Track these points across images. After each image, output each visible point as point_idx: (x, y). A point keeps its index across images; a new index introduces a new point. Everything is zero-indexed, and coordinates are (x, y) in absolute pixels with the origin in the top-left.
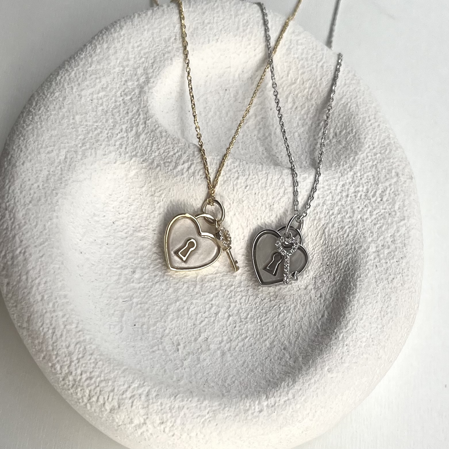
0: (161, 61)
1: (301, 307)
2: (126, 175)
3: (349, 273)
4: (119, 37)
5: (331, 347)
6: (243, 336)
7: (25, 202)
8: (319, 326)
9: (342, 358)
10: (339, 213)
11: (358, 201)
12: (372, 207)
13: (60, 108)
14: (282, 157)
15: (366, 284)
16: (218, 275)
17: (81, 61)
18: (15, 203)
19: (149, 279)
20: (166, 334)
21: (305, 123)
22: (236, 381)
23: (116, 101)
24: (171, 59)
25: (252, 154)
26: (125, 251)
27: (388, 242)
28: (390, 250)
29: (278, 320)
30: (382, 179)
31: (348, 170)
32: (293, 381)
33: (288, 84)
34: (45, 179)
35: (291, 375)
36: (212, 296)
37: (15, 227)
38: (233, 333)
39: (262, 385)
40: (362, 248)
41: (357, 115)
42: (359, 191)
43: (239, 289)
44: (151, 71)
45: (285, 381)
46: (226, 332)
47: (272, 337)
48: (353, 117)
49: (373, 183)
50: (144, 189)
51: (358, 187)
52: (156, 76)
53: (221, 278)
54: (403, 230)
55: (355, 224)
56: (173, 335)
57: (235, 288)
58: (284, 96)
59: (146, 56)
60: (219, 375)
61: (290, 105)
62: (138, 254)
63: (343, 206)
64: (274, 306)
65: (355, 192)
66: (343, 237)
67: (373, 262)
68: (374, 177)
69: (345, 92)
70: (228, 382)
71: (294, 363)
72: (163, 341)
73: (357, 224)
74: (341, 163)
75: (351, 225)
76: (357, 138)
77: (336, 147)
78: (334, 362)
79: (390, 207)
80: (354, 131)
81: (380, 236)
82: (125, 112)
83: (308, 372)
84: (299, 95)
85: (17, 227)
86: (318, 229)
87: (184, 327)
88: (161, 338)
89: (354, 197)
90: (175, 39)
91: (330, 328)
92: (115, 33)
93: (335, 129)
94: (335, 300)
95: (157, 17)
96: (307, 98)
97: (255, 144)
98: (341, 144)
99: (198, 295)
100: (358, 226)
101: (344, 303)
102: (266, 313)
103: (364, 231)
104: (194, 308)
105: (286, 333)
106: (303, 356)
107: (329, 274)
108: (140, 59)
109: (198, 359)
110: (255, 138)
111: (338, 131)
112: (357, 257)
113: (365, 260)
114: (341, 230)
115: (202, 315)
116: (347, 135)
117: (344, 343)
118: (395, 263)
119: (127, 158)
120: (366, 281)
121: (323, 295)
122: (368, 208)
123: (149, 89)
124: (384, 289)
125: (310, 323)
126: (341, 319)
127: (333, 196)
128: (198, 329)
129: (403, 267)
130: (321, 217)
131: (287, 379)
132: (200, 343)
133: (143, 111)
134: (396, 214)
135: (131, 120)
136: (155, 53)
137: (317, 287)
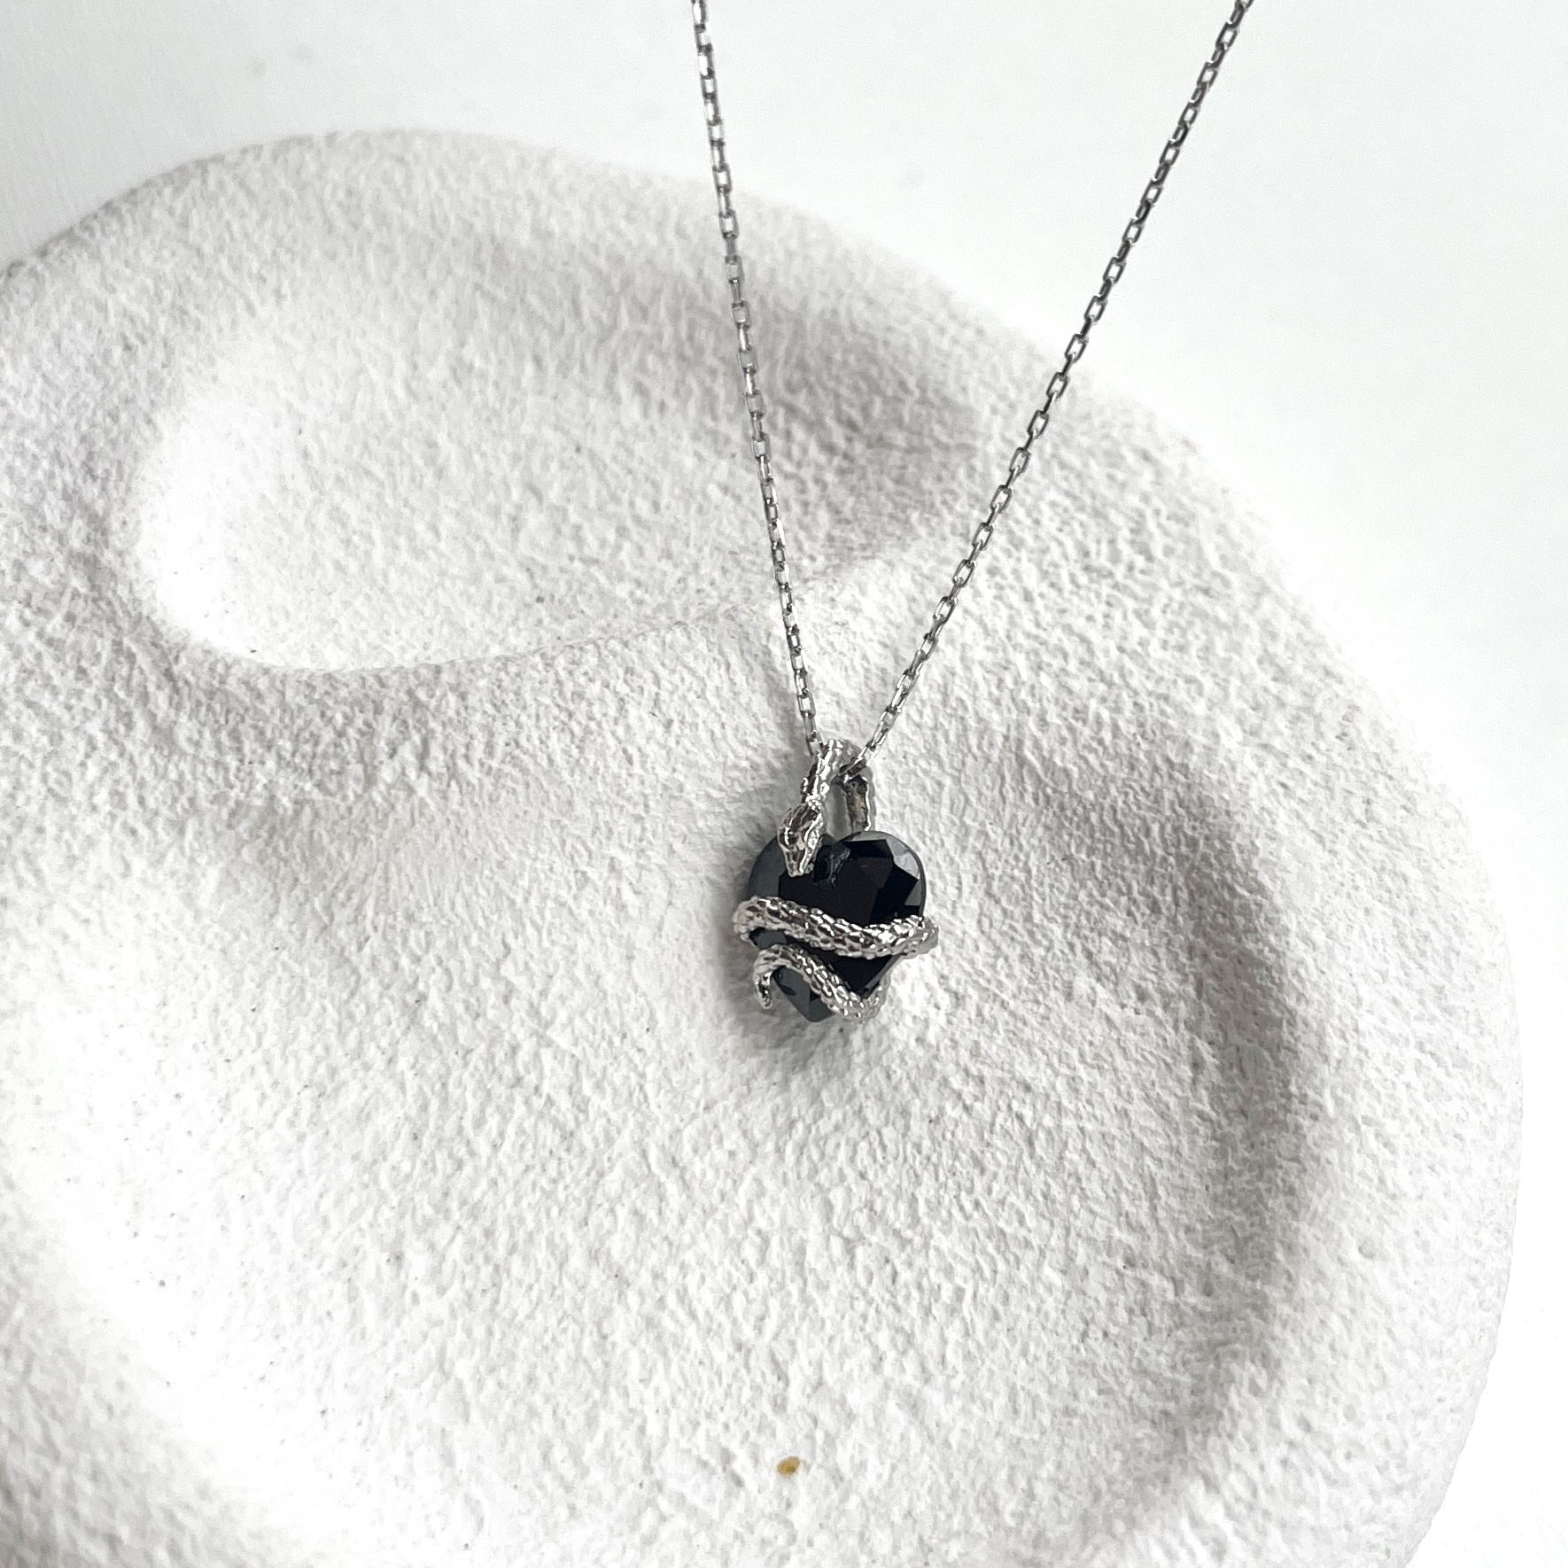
0: (113, 444)
1: (1095, 1072)
2: (189, 899)
3: (1205, 858)
5: (1317, 1159)
6: (947, 1294)
8: (1207, 1109)
9: (1382, 1181)
10: (1038, 668)
11: (1075, 599)
12: (1135, 598)
14: (712, 584)
15: (1293, 866)
16: (719, 1107)
19: (470, 1259)
20: (655, 1445)
21: (721, 440)
22: (1039, 1488)
23: (17, 654)
24: (149, 421)
25: (603, 622)
26: (321, 1196)
27: (1266, 690)
28: (1290, 710)
29: (1038, 1166)
32: (1264, 1366)
33: (594, 343)
35: (1238, 1346)
36: (741, 1200)
38: (900, 1301)
39: (1146, 1445)
40: (1197, 749)
41: (889, 329)
42: (1056, 566)
43: (825, 1126)
44: (96, 490)
45: (1232, 1381)
46: (872, 1313)
47: (1053, 1242)
48: (880, 345)
49: (1083, 517)
50: (279, 922)
51: (1045, 551)
52: (124, 502)
53: (737, 1116)
54: (1285, 626)
55: (1116, 678)
56: (682, 1430)
57: (808, 1129)
58: (600, 388)
59: (51, 446)
60: (954, 1496)
61: (636, 409)
62: (376, 1181)
63: (1036, 637)
64: (993, 1124)
65: (1044, 575)
66: (1101, 742)
67: (1261, 777)
68: (1074, 498)
70: (1009, 1505)
71: (1208, 1291)
72: (658, 1475)
73: (1122, 676)
74: (938, 504)
75: (1102, 688)
76: (937, 401)
77: (881, 464)
78: (1366, 1212)
79: (1192, 567)
80: (911, 383)
81: (1226, 680)
82: (71, 674)
83: (1296, 1297)
84: (651, 360)
86: (995, 755)
87: (705, 1377)
88: (647, 1468)
89: (1053, 593)
90: (128, 348)
91: (1261, 1093)
93: (839, 411)
94: (1210, 981)
95: (26, 302)
96: (681, 357)
97: (593, 585)
98: (892, 447)
99: (690, 1224)
100: (1134, 682)
101: (1259, 975)
102: (977, 1162)
103: (1162, 690)
104: (703, 1278)
105: (1097, 1201)
106: (1224, 1252)
107: (1124, 900)
108: (34, 468)
109: (837, 1476)
110: (578, 565)
111: (856, 415)
112: (1196, 789)
113: (1233, 786)
114: (1079, 725)
115: (746, 1293)
116: (895, 410)
117: (1353, 1119)
118: (1339, 747)
119: (162, 835)
120: (1284, 853)
121: (1150, 986)
122: (1123, 605)
123: (120, 554)
124: (1360, 852)
125: (1162, 1115)
126: (1286, 1036)
127: (981, 623)
128: (764, 1356)
129: (1372, 748)
130: (984, 713)
131: (1235, 1368)
132: (803, 1410)
133: (137, 640)
134: (1226, 583)
135: (108, 691)
136: (77, 426)
137: (1107, 970)
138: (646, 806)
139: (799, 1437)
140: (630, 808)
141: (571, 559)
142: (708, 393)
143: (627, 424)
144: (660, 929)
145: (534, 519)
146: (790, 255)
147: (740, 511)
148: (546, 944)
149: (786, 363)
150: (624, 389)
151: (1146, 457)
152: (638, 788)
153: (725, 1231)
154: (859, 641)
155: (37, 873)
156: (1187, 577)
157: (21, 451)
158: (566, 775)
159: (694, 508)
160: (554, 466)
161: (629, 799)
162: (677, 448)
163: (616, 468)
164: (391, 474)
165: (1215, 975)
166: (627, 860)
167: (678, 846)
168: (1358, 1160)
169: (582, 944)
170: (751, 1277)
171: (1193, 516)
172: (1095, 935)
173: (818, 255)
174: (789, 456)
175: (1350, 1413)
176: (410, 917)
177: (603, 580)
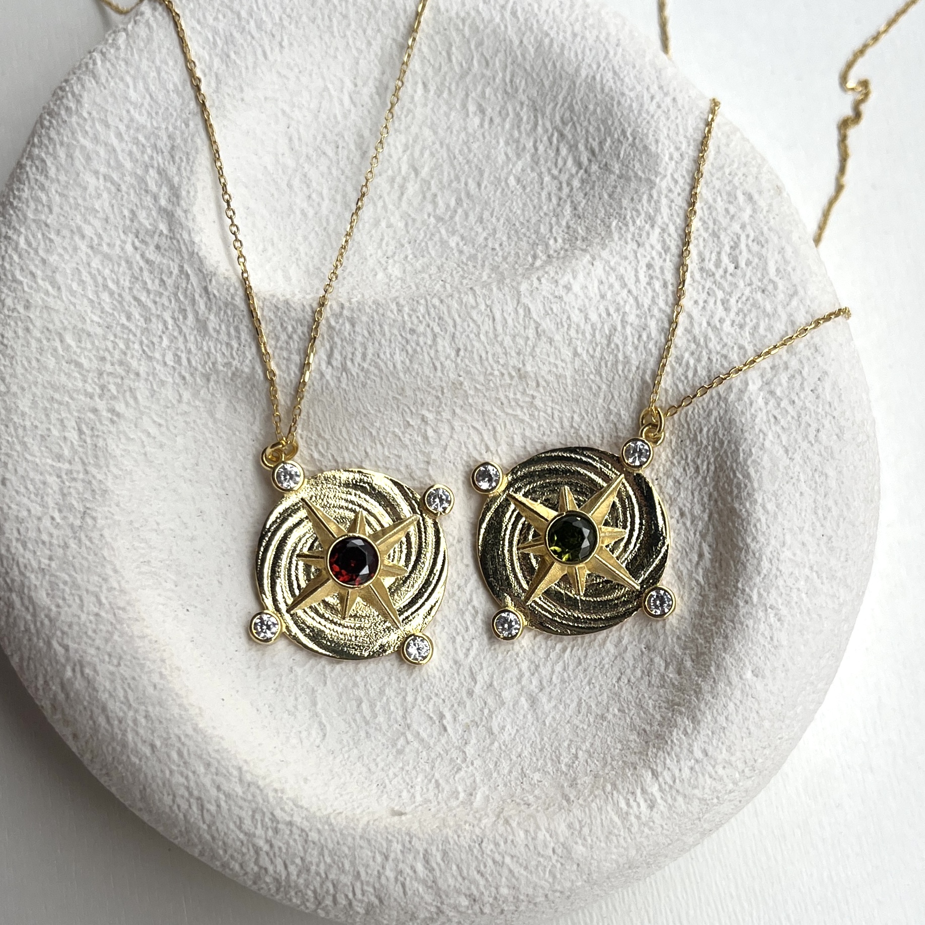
0: (185, 141)
2: (211, 414)
3: (726, 452)
4: (81, 122)
5: (742, 623)
7: (40, 562)
8: (701, 579)
9: (772, 638)
12: (723, 290)
13: (27, 330)
14: (501, 245)
15: (768, 466)
17: (28, 206)
18: (21, 573)
20: (410, 706)
21: (521, 146)
22: (580, 753)
23: (130, 268)
25: (439, 262)
28: (790, 371)
30: (720, 218)
31: (647, 227)
32: (693, 722)
33: (457, 78)
34: (58, 496)
35: (683, 709)
37: (42, 623)
39: (633, 745)
40: (735, 390)
41: (623, 94)
44: (174, 170)
45: (676, 725)
48: (615, 103)
49: (706, 235)
52: (189, 179)
55: (702, 340)
56: (423, 701)
58: (458, 105)
59: (152, 140)
60: (541, 750)
61: (477, 121)
66: (686, 378)
67: (764, 411)
69: (579, 52)
70: (565, 759)
71: (679, 673)
72: (409, 721)
73: (705, 340)
74: (628, 217)
75: (693, 346)
76: (640, 147)
77: (605, 182)
78: (759, 653)
79: (759, 275)
80: (628, 134)
82: (157, 281)
83: (715, 692)
84: (488, 91)
85: (46, 622)
86: (631, 376)
88: (404, 718)
91: (725, 581)
92: (70, 116)
93: (587, 140)
94: (716, 516)
95: (142, 44)
96: (506, 92)
97: (438, 235)
98: (611, 172)
100: (711, 345)
101: (737, 521)
103: (724, 352)
106: (691, 655)
107: (683, 462)
108: (143, 153)
109: (491, 732)
110: (432, 220)
111: (595, 145)
112: (729, 413)
113: (749, 416)
114: (677, 366)
115: (463, 637)
116: (617, 148)
117: (765, 605)
118: (812, 397)
119: (198, 380)
120: (765, 458)
121: (687, 511)
122: (716, 296)
123: (185, 212)
124: (806, 459)
125: (679, 578)
126: (743, 556)
127: (636, 299)
128: (467, 669)
129: (829, 399)
130: (628, 353)
131: (679, 719)
132: (480, 697)
133: (192, 266)
134: (776, 288)
135: (176, 295)
136: (167, 128)
137: (667, 497)
138: (443, 393)
139: (477, 710)
140: (434, 392)
141: (429, 215)
142: (518, 115)
143: (470, 131)
144: (445, 449)
145: (412, 188)
146: (575, 35)
147: (524, 197)
148: (387, 453)
149: (563, 105)
150: (472, 108)
151: (750, 198)
152: (439, 383)
153: (458, 605)
154: (567, 307)
155: (135, 399)
156: (755, 280)
157: (136, 142)
158: (401, 375)
159: (500, 190)
160: (427, 154)
161: (434, 388)
162: (495, 148)
163: (461, 159)
164: (337, 153)
165: (718, 513)
166: (430, 416)
167: (458, 410)
168: (762, 627)
169: (404, 454)
170: (467, 629)
171: (767, 242)
172: (665, 478)
173: (590, 37)
174: (556, 164)
175: (729, 748)
176: (319, 435)
177: (443, 231)
